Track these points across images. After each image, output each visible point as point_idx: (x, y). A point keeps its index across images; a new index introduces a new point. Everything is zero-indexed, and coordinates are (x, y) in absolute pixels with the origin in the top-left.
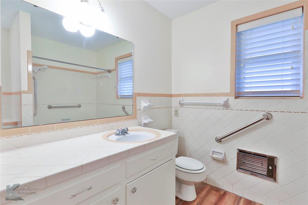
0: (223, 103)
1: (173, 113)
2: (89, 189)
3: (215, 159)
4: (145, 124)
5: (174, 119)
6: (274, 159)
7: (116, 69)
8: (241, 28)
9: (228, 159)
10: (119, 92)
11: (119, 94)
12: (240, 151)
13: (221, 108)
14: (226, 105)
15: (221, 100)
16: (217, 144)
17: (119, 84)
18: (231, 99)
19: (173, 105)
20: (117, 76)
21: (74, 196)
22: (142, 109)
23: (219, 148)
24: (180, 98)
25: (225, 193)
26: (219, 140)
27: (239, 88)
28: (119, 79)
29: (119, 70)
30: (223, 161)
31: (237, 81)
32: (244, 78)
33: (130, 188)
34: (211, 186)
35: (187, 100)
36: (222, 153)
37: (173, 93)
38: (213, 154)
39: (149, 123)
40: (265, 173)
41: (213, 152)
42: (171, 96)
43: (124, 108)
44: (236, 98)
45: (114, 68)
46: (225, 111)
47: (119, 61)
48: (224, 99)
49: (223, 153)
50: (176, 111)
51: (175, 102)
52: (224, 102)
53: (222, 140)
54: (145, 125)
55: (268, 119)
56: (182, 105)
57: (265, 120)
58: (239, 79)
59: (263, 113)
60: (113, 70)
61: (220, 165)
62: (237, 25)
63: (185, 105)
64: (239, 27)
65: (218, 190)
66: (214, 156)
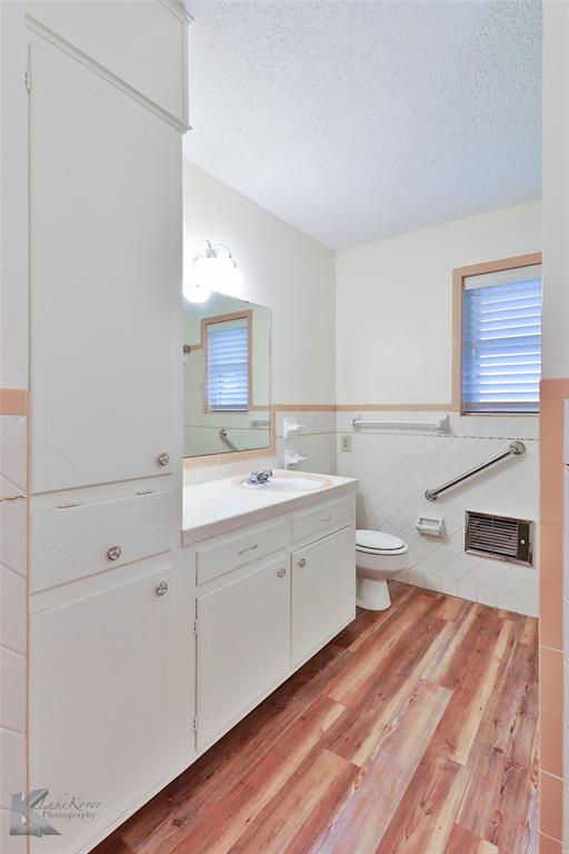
0: (439, 425)
1: (339, 445)
2: (255, 548)
3: (424, 534)
4: (290, 465)
5: (342, 457)
6: (528, 525)
7: (202, 346)
8: (471, 284)
9: (450, 532)
10: (210, 397)
11: (210, 403)
12: (472, 516)
13: (436, 433)
14: (445, 428)
15: (436, 419)
16: (428, 503)
17: (210, 380)
18: (455, 416)
19: (339, 428)
20: (206, 362)
21: (242, 553)
22: (285, 436)
23: (433, 512)
24: (356, 414)
25: (444, 598)
26: (433, 497)
27: (469, 396)
28: (210, 369)
29: (209, 347)
30: (440, 537)
31: (464, 382)
32: (478, 377)
33: (296, 560)
34: (418, 588)
35: (368, 418)
36: (438, 522)
37: (338, 404)
38: (421, 523)
39: (299, 462)
40: (514, 553)
41: (421, 519)
42: (335, 408)
43: (223, 435)
44: (463, 414)
45: (199, 343)
46: (443, 440)
47: (211, 328)
48: (442, 416)
49: (440, 519)
50: (346, 441)
51: (343, 422)
52: (441, 422)
53: (439, 495)
54: (292, 467)
55: (517, 453)
56: (357, 427)
57: (512, 455)
58: (468, 378)
59: (509, 442)
60: (196, 347)
61: (433, 545)
62: (463, 278)
63: (365, 428)
64: (467, 280)
65: (430, 593)
66: (424, 526)
